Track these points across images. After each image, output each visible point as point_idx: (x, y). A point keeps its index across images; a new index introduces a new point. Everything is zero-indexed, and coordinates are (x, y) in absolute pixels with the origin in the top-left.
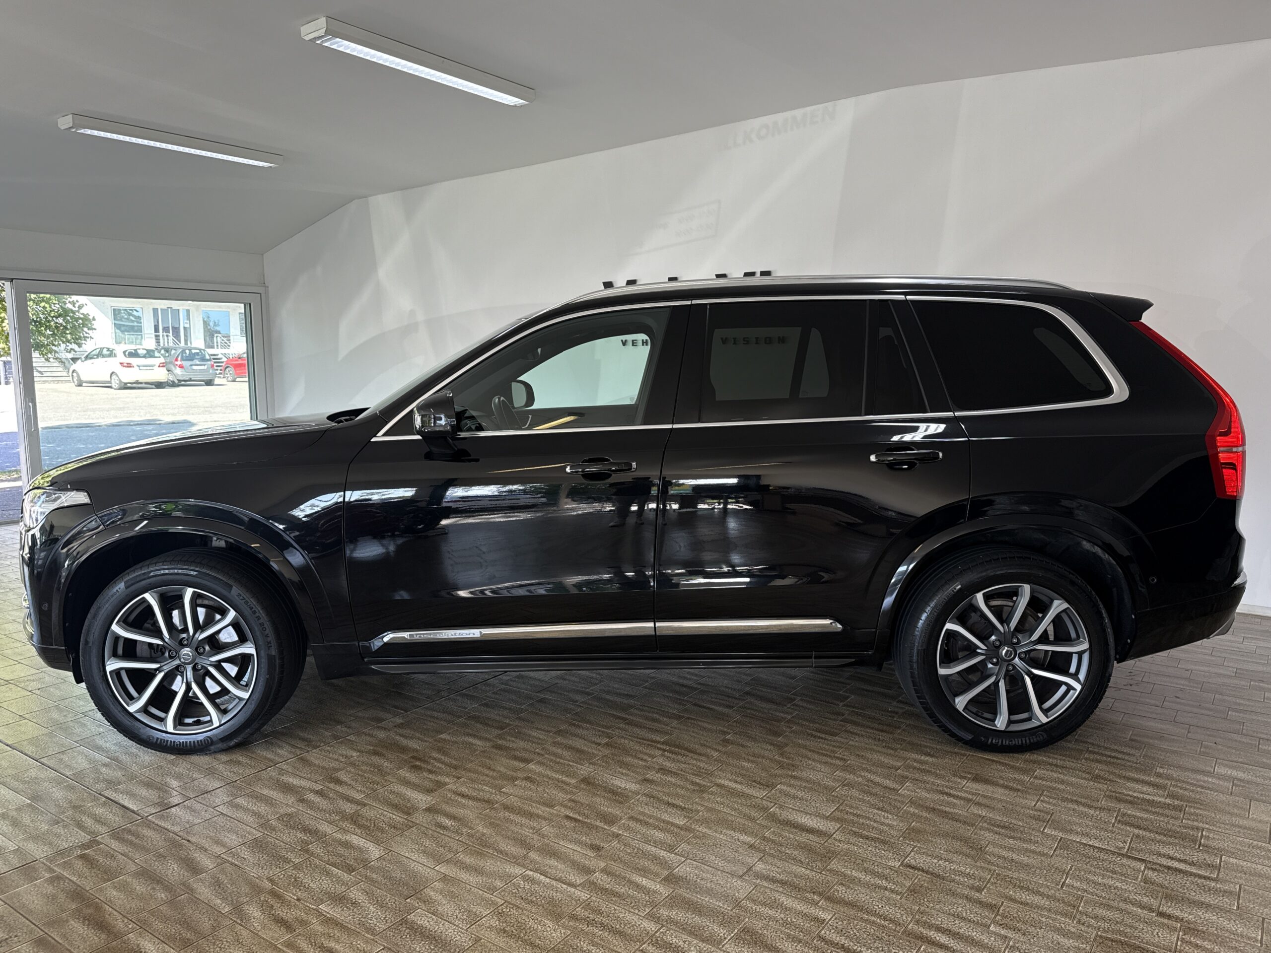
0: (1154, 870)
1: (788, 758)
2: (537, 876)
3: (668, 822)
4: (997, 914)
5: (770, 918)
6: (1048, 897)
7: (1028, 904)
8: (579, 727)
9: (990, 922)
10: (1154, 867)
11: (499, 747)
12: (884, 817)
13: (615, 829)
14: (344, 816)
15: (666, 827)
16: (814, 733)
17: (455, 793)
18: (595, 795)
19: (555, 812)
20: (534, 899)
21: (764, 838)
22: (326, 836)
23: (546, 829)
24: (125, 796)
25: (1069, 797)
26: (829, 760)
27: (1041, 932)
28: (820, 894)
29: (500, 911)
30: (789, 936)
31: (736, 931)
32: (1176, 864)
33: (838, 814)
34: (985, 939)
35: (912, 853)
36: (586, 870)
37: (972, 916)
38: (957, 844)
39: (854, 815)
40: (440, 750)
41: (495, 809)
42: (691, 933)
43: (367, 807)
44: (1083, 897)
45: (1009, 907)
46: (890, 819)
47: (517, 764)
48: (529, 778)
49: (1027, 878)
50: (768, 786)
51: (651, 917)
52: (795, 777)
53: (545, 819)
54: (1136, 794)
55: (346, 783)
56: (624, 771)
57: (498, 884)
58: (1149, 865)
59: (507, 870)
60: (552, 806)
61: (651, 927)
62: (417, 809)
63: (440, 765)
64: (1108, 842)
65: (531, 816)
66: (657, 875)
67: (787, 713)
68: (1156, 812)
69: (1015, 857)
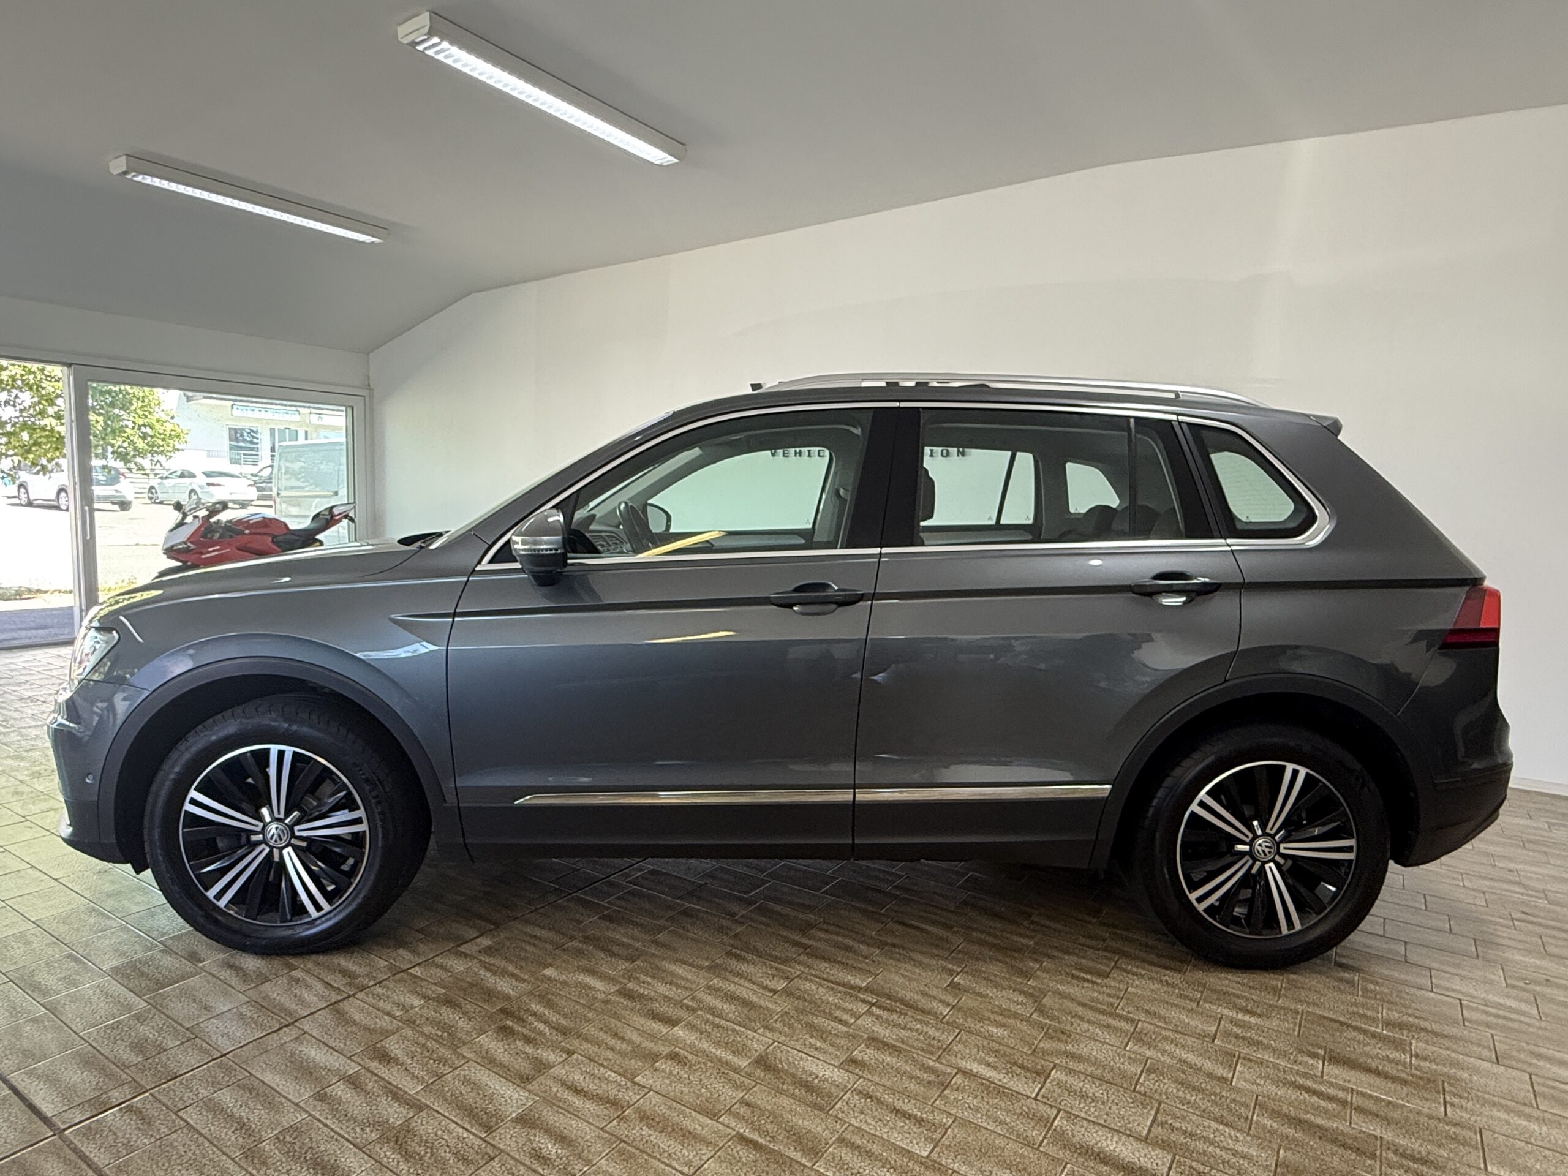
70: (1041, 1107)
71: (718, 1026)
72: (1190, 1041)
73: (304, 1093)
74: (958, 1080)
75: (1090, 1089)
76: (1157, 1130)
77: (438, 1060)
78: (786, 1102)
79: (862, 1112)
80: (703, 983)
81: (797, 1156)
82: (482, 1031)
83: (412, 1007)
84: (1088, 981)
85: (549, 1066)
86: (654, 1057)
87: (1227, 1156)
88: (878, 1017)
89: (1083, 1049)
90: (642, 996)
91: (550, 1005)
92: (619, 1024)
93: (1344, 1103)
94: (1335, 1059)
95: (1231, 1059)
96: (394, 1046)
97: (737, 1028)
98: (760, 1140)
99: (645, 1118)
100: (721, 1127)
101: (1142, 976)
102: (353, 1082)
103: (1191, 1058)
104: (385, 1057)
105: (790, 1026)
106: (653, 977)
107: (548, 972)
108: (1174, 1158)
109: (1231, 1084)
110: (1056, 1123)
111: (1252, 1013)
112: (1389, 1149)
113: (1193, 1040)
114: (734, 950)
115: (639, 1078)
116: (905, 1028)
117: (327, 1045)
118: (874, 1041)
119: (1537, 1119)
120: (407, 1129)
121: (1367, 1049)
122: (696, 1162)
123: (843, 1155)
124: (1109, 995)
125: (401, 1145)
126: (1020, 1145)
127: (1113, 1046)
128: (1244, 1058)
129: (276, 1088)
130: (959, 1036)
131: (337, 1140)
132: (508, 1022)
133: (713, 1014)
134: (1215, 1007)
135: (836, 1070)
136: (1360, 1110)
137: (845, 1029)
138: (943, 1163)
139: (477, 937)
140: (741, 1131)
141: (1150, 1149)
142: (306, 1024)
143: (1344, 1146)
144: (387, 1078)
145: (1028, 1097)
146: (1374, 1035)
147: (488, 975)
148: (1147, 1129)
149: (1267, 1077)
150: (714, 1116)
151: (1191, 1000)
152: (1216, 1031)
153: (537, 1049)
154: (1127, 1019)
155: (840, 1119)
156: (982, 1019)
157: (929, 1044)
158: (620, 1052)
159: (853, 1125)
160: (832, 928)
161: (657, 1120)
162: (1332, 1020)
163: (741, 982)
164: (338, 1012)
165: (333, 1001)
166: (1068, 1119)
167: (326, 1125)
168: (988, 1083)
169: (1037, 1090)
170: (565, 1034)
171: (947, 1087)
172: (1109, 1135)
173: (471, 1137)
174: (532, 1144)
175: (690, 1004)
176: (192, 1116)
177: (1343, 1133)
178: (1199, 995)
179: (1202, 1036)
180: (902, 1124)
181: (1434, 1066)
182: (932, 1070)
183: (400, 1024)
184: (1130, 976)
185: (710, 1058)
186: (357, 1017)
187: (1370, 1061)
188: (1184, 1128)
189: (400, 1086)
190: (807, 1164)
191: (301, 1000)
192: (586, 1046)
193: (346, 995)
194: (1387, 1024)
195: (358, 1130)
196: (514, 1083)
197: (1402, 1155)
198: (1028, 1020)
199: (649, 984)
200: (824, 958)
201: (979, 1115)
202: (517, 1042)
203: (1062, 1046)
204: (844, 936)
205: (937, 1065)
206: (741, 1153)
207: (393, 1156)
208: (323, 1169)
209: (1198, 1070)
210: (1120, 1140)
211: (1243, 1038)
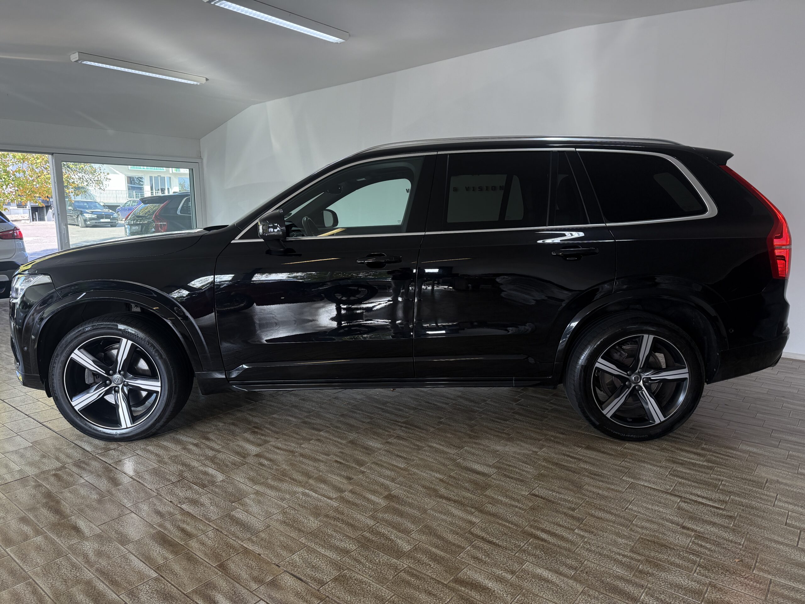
0: (685, 502)
1: (475, 433)
2: (311, 493)
3: (395, 466)
4: (581, 523)
5: (443, 520)
6: (615, 515)
7: (601, 518)
8: (355, 412)
9: (575, 527)
10: (686, 500)
11: (305, 423)
12: (525, 467)
13: (362, 469)
14: (207, 458)
15: (393, 468)
16: (494, 419)
17: (274, 446)
18: (355, 450)
19: (329, 458)
20: (306, 505)
21: (450, 476)
22: (194, 468)
23: (322, 467)
24: (86, 443)
25: (643, 460)
26: (500, 434)
27: (605, 535)
28: (476, 508)
29: (285, 511)
30: (451, 530)
31: (421, 527)
32: (700, 500)
33: (498, 465)
34: (570, 537)
35: (538, 488)
36: (341, 491)
37: (566, 524)
38: (566, 484)
39: (507, 465)
40: (271, 423)
41: (295, 456)
42: (393, 527)
43: (221, 453)
44: (637, 516)
45: (589, 520)
46: (529, 468)
47: (313, 432)
48: (319, 439)
49: (605, 504)
50: (459, 448)
51: (373, 517)
52: (476, 443)
53: (322, 462)
54: (685, 459)
55: (212, 440)
56: (375, 437)
57: (288, 496)
58: (683, 499)
59: (294, 489)
60: (328, 455)
61: (371, 523)
62: (249, 455)
63: (269, 431)
64: (661, 486)
65: (316, 460)
66: (381, 494)
67: (481, 408)
68: (695, 470)
69: (600, 492)
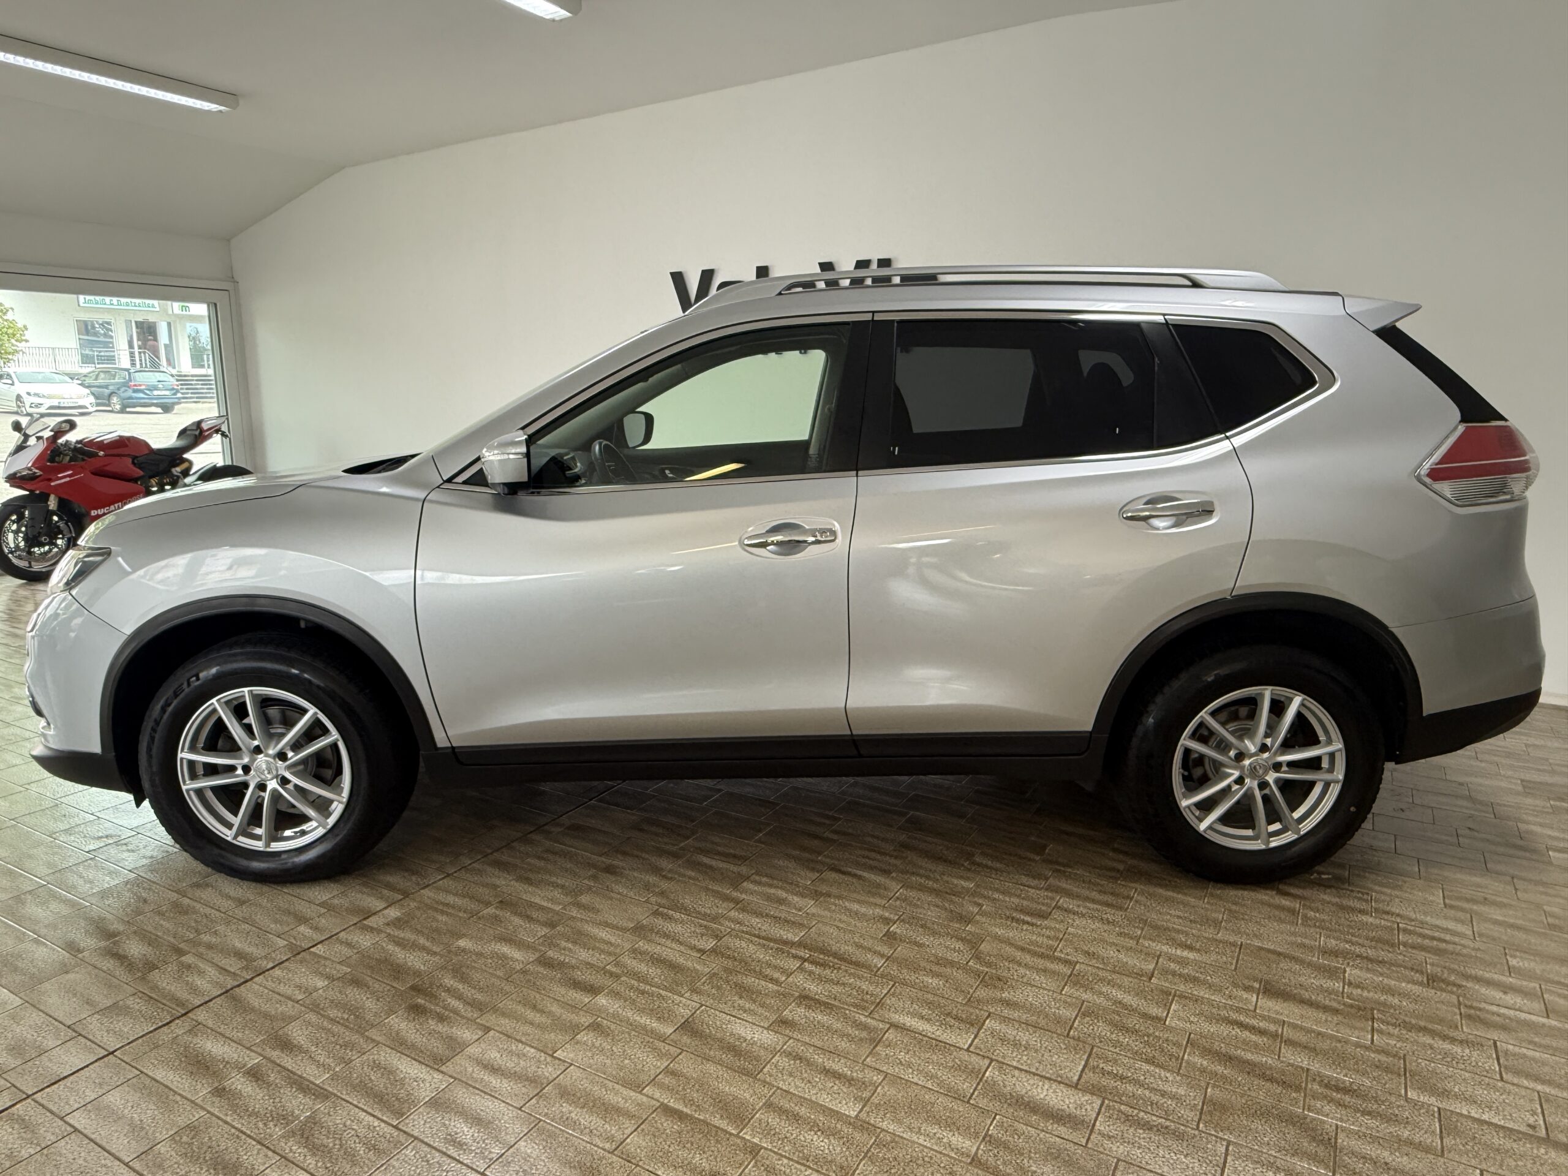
70: (974, 1058)
71: (643, 992)
72: (1126, 981)
73: (202, 1090)
74: (891, 1035)
75: (1024, 1036)
76: (1089, 1075)
77: (345, 1046)
78: (711, 1068)
79: (791, 1075)
80: (627, 946)
81: (723, 1124)
82: (391, 1012)
83: (316, 990)
84: (1028, 923)
85: (464, 1045)
86: (574, 1030)
87: (1155, 1098)
88: (811, 973)
89: (1017, 996)
90: (562, 965)
91: (464, 979)
92: (538, 996)
93: (1274, 1036)
94: (1270, 990)
95: (1166, 997)
96: (298, 1034)
97: (663, 993)
98: (685, 1110)
99: (565, 1094)
100: (645, 1099)
101: (1083, 915)
102: (254, 1074)
103: (1128, 999)
104: (286, 1045)
105: (719, 988)
106: (575, 943)
107: (462, 943)
108: (1103, 1102)
109: (1165, 1024)
110: (987, 1074)
111: (1191, 948)
112: (1314, 1080)
113: (1130, 979)
114: (661, 909)
115: (559, 1052)
116: (838, 983)
117: (223, 1036)
118: (806, 999)
119: (1461, 1042)
120: (313, 1120)
121: (1302, 979)
122: (619, 1136)
123: (770, 1120)
124: (1048, 937)
125: (308, 1138)
126: (950, 1099)
127: (1049, 990)
128: (1179, 996)
129: (170, 1085)
130: (893, 990)
131: (238, 1137)
132: (419, 1000)
133: (639, 980)
134: (1154, 944)
135: (765, 1032)
136: (1290, 1042)
137: (775, 988)
138: (872, 1122)
139: (385, 908)
140: (666, 1101)
141: (1080, 1095)
142: (201, 1015)
143: (1271, 1080)
144: (290, 1068)
145: (961, 1049)
146: (1310, 964)
147: (397, 949)
148: (1078, 1074)
149: (1201, 1014)
150: (639, 1088)
151: (1132, 938)
152: (1154, 969)
153: (452, 1027)
154: (1066, 962)
155: (768, 1083)
156: (916, 969)
157: (862, 1000)
158: (539, 1026)
159: (781, 1089)
160: (764, 879)
161: (579, 1095)
162: (1269, 951)
163: (668, 943)
164: (234, 998)
165: (229, 987)
166: (1000, 1069)
167: (226, 1122)
168: (920, 1037)
169: (969, 1042)
170: (481, 1010)
171: (879, 1042)
172: (1041, 1083)
173: (383, 1125)
174: (447, 1128)
175: (614, 970)
176: (79, 1120)
177: (1271, 1068)
178: (1139, 932)
179: (1139, 975)
180: (831, 1085)
181: (1365, 994)
182: (864, 1027)
183: (303, 1009)
184: (1072, 916)
185: (634, 1027)
186: (256, 1002)
187: (1303, 992)
188: (1115, 1072)
189: (305, 1075)
190: (733, 1132)
191: (194, 990)
192: (504, 1021)
193: (243, 980)
194: (1326, 952)
195: (261, 1125)
196: (426, 1065)
197: (1327, 1086)
198: (965, 969)
199: (570, 950)
200: (755, 913)
201: (910, 1070)
202: (430, 1021)
203: (998, 994)
204: (777, 887)
205: (869, 1020)
206: (665, 1125)
207: (299, 1151)
208: (224, 1168)
209: (1132, 1010)
210: (1051, 1087)
211: (1180, 975)
